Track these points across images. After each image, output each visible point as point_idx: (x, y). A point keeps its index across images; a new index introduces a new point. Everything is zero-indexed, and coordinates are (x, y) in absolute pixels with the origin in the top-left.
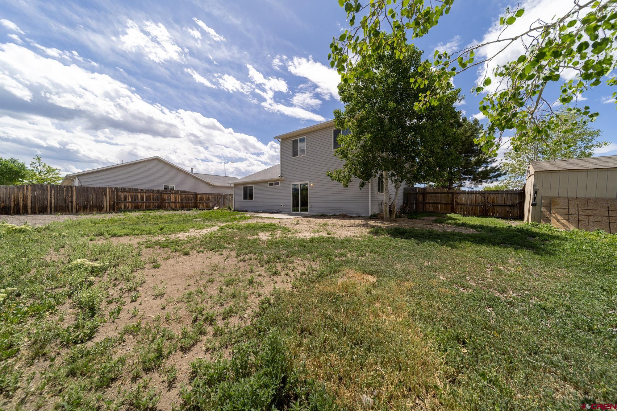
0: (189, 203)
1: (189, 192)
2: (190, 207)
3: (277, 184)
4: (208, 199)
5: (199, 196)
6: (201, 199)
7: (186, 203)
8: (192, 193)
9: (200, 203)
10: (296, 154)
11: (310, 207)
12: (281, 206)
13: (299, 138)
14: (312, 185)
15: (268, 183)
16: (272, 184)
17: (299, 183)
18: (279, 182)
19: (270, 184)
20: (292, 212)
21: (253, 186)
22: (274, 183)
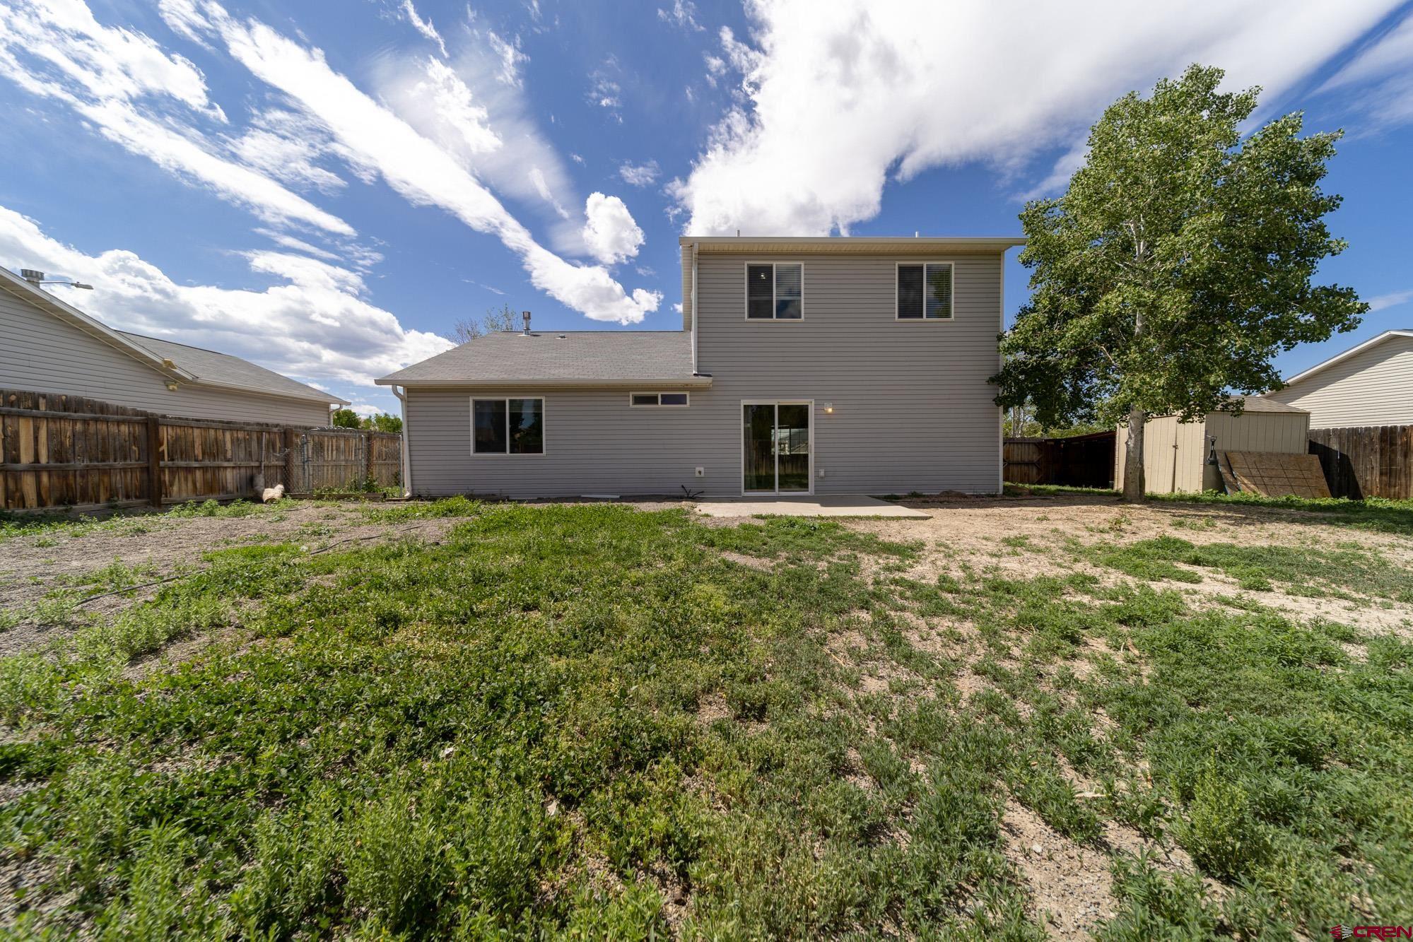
0: (106, 472)
1: (103, 408)
2: (112, 494)
3: (680, 400)
4: (213, 450)
5: (166, 434)
6: (180, 449)
7: (85, 473)
8: (122, 416)
9: (174, 471)
10: (759, 309)
11: (817, 476)
12: (697, 475)
13: (775, 264)
14: (830, 410)
15: (631, 394)
16: (653, 400)
17: (776, 403)
18: (687, 393)
19: (638, 400)
20: (745, 494)
21: (541, 400)
22: (660, 394)
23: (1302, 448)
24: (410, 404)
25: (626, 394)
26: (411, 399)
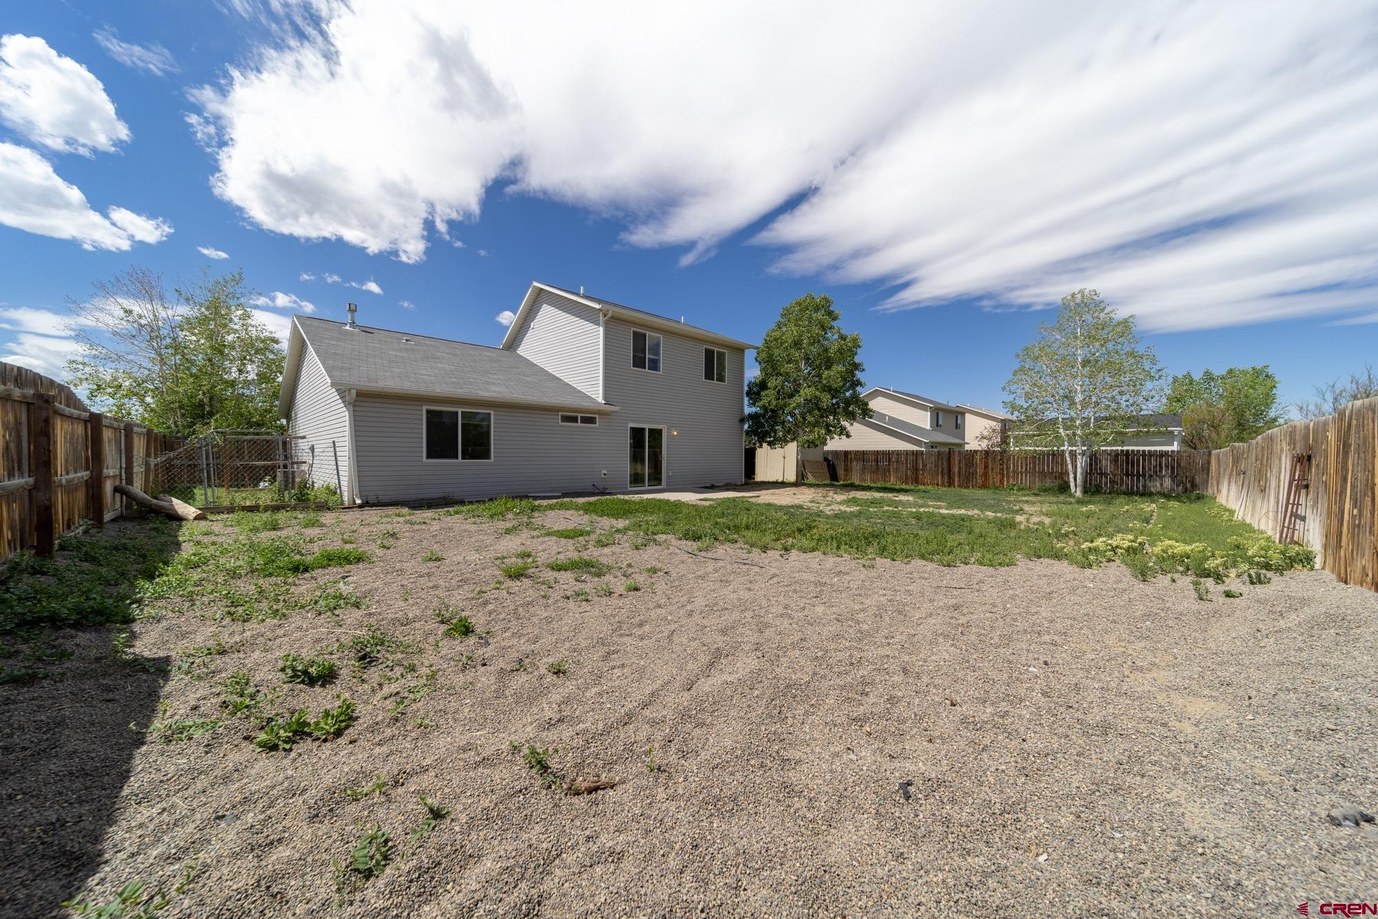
3: (591, 420)
10: (639, 362)
11: (668, 476)
12: (603, 476)
13: (647, 333)
14: (675, 433)
15: (560, 413)
16: (574, 419)
17: (647, 426)
18: (597, 416)
19: (565, 419)
20: (631, 489)
21: (489, 414)
22: (579, 415)
23: (821, 459)
24: (357, 409)
25: (556, 413)
26: (357, 404)
